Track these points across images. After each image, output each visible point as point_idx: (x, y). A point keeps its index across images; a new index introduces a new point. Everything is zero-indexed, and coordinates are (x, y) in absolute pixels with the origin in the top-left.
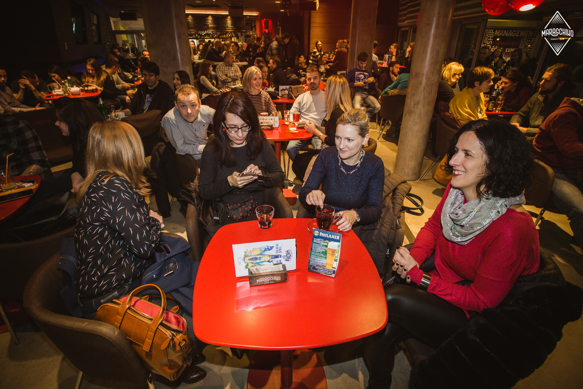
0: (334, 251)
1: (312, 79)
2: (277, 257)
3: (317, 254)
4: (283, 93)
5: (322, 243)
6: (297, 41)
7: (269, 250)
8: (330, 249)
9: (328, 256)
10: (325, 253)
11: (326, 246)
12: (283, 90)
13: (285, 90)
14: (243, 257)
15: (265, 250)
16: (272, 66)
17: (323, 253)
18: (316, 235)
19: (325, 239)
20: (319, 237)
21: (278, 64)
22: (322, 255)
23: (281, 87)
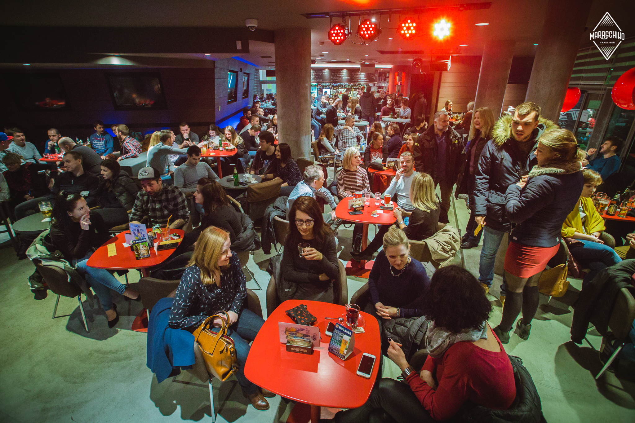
0: (346, 342)
1: (405, 163)
2: (307, 336)
3: (335, 341)
4: (389, 165)
5: (340, 334)
6: (425, 100)
7: (302, 330)
8: (344, 340)
9: (342, 344)
10: (340, 342)
11: (342, 337)
12: (390, 162)
13: (392, 162)
14: (284, 330)
15: (299, 330)
16: (390, 132)
17: (339, 341)
18: (337, 327)
19: (342, 332)
20: (338, 329)
21: (395, 131)
22: (339, 343)
23: (388, 159)
